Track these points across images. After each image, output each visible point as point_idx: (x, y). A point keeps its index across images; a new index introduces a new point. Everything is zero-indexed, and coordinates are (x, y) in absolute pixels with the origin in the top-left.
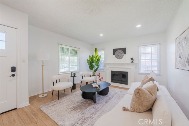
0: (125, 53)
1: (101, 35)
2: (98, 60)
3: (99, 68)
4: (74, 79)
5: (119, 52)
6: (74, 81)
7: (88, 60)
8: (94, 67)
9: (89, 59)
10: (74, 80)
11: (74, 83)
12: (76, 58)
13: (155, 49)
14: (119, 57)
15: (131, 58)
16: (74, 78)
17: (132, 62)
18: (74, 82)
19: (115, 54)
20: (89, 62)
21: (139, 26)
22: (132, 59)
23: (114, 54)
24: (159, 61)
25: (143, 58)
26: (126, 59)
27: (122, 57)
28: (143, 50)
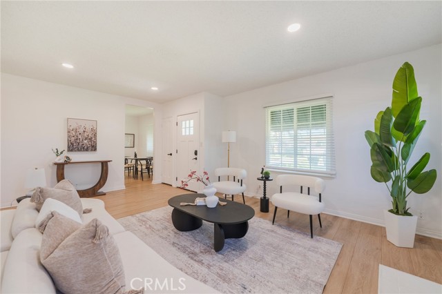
4: (265, 185)
6: (265, 190)
7: (368, 134)
9: (373, 131)
10: (265, 188)
11: (265, 197)
12: (320, 132)
16: (265, 183)
18: (265, 194)
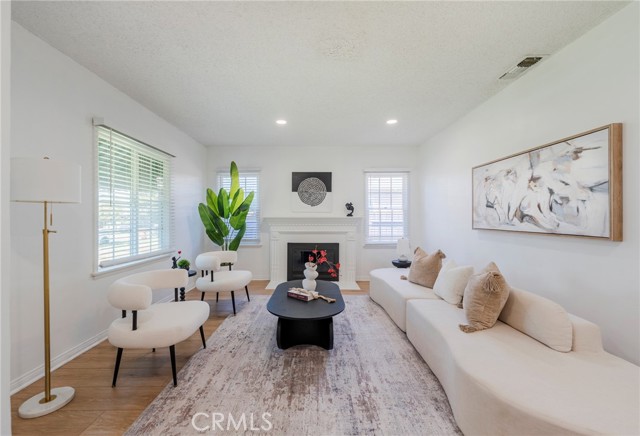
0: (329, 189)
1: (281, 122)
2: (244, 208)
3: (244, 237)
5: (312, 183)
7: (201, 207)
8: (227, 233)
9: (206, 204)
13: (398, 183)
14: (312, 200)
15: (347, 205)
17: (350, 215)
19: (300, 189)
20: (208, 214)
21: (392, 122)
22: (350, 207)
23: (295, 189)
24: (408, 213)
25: (373, 204)
26: (332, 204)
27: (320, 201)
28: (374, 183)
